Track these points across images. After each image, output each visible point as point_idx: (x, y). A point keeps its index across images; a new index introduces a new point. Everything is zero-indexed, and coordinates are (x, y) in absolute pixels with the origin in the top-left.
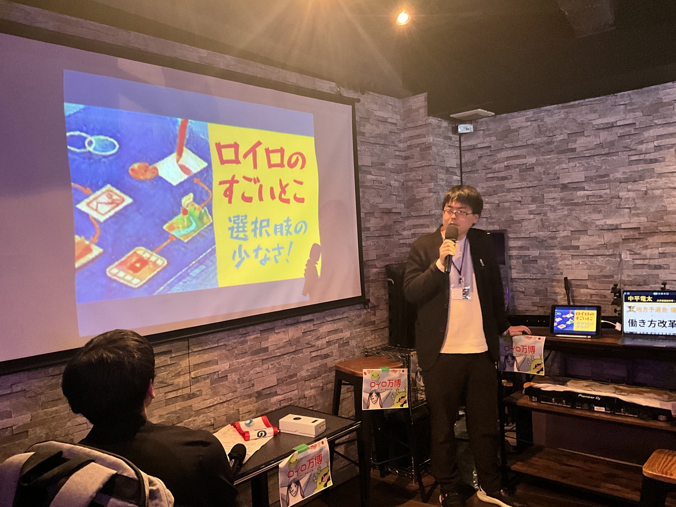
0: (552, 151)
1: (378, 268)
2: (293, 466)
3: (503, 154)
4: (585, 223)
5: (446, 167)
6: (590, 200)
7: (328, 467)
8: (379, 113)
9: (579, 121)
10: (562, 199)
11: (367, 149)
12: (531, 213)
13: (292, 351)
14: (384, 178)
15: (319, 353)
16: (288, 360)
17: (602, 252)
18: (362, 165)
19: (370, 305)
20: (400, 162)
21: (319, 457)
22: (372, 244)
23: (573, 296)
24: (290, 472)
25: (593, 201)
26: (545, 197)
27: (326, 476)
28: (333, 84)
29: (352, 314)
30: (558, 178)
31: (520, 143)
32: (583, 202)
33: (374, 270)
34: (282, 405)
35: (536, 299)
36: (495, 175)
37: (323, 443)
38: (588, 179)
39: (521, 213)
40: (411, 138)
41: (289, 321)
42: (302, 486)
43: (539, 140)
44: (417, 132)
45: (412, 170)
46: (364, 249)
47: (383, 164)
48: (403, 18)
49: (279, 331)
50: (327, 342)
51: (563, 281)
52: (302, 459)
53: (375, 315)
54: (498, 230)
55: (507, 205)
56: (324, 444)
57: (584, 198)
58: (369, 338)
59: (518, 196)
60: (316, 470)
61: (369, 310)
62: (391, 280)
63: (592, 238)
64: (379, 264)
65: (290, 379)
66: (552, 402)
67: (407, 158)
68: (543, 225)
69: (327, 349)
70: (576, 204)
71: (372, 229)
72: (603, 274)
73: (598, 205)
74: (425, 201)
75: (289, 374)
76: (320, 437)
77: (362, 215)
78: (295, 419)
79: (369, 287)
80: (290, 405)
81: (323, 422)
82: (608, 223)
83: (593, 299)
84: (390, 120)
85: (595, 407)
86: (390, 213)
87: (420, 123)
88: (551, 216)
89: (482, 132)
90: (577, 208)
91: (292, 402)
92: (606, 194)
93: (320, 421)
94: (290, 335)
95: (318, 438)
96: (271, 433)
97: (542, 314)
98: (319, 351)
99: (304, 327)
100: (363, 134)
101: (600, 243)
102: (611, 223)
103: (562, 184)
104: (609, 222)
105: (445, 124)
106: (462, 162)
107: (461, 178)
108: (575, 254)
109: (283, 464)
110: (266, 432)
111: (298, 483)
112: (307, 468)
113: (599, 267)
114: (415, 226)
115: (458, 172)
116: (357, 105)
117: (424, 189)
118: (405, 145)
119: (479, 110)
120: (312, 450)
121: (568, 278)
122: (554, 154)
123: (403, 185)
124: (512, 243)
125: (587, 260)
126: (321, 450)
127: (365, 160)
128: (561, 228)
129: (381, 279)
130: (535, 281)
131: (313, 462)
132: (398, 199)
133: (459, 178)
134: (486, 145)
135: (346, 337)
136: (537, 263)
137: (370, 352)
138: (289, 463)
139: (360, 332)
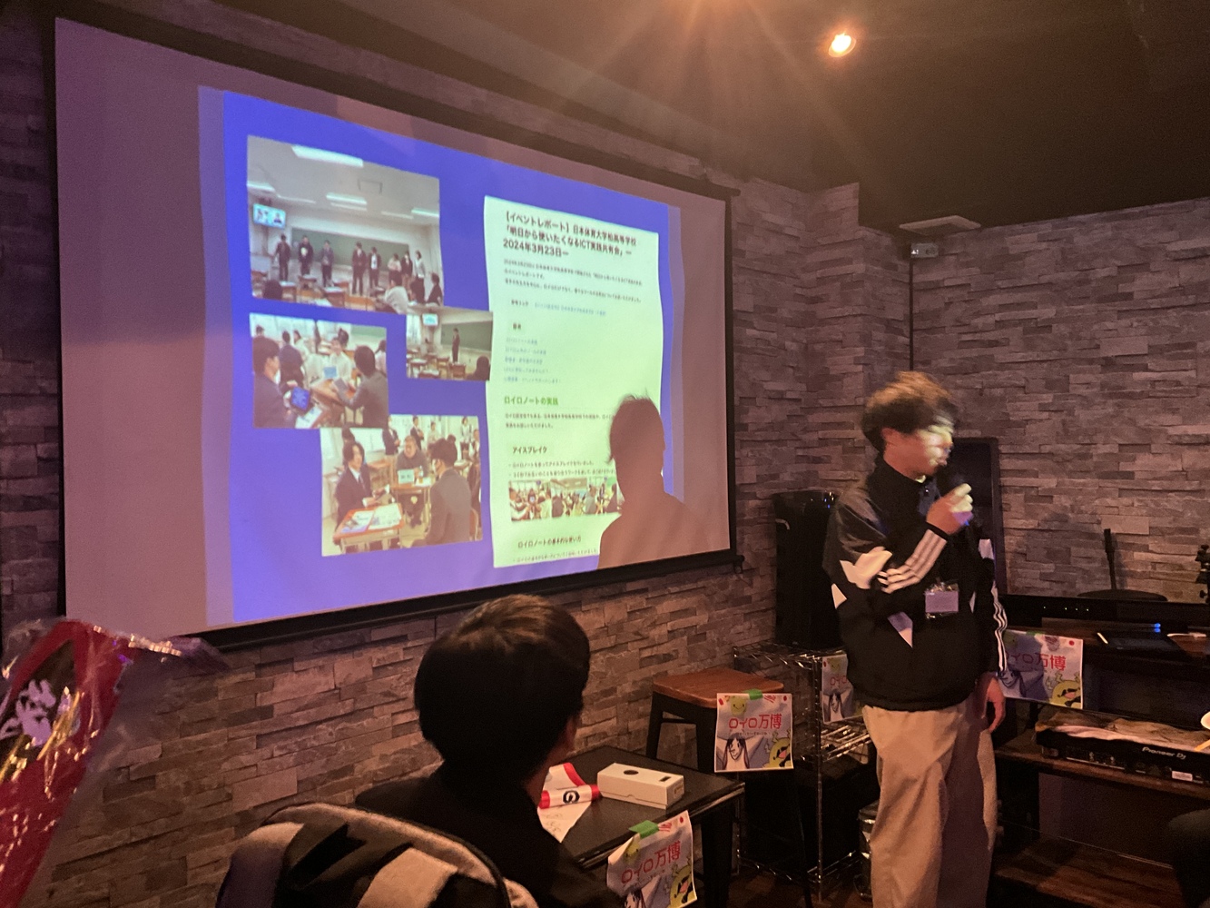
0: (1088, 297)
1: (760, 499)
2: (631, 862)
3: (993, 300)
4: (1146, 431)
5: (888, 320)
6: (1157, 388)
7: (689, 865)
8: (770, 218)
9: (1140, 243)
10: (1103, 386)
11: (747, 282)
12: (1043, 408)
13: (609, 645)
14: (774, 335)
15: (655, 651)
16: (602, 661)
17: (1176, 485)
18: (738, 311)
19: (744, 568)
20: (802, 307)
21: (674, 844)
22: (750, 454)
23: (1121, 565)
24: (626, 872)
25: (1165, 391)
26: (1072, 380)
27: (685, 884)
28: (696, 162)
29: (712, 581)
30: (1098, 347)
31: (1025, 281)
32: (1143, 392)
33: (752, 503)
34: (590, 745)
35: (1049, 568)
36: (977, 337)
37: (682, 820)
38: (1154, 351)
39: (1024, 408)
40: (824, 264)
41: (606, 590)
42: (645, 900)
43: (1062, 276)
44: (837, 253)
45: (823, 322)
46: (737, 462)
47: (774, 310)
48: (841, 44)
49: (588, 607)
50: (669, 632)
51: (1103, 538)
52: (645, 849)
53: (751, 585)
54: (980, 439)
55: (999, 392)
56: (684, 821)
57: (1146, 385)
58: (740, 628)
59: (1020, 375)
60: (668, 871)
61: (742, 576)
62: (783, 521)
63: (1158, 459)
64: (762, 492)
65: (605, 697)
66: (1088, 759)
67: (815, 300)
68: (1066, 431)
69: (669, 645)
70: (1131, 396)
71: (751, 428)
72: (1177, 525)
73: (1171, 398)
74: (847, 380)
75: (603, 688)
76: (675, 808)
77: (736, 402)
78: (627, 773)
79: (742, 533)
80: (604, 746)
81: (679, 782)
82: (1190, 432)
83: (1158, 570)
84: (788, 231)
85: (1174, 772)
86: (782, 399)
87: (842, 238)
88: (1083, 416)
89: (953, 257)
90: (1133, 403)
91: (606, 739)
92: (1190, 378)
93: (675, 778)
94: (606, 616)
95: (672, 812)
96: (585, 796)
97: (1058, 596)
98: (655, 648)
99: (631, 603)
100: (742, 253)
101: (1175, 469)
102: (1197, 433)
103: (1104, 358)
104: (1192, 430)
105: (886, 240)
106: (914, 312)
107: (911, 341)
108: (1126, 487)
109: (615, 857)
110: (579, 793)
111: (638, 894)
112: (655, 865)
113: (1172, 512)
114: (826, 426)
115: (906, 329)
116: (735, 201)
117: (847, 357)
118: (812, 276)
119: (955, 217)
120: (665, 832)
121: (1112, 531)
122: (1092, 302)
123: (806, 348)
124: (1006, 464)
125: (1148, 499)
126: (679, 834)
127: (743, 302)
128: (1099, 438)
129: (764, 520)
130: (1046, 534)
131: (664, 855)
132: (797, 374)
133: (907, 340)
134: (959, 282)
135: (702, 624)
136: (1051, 502)
137: (743, 653)
138: (626, 855)
139: (724, 615)
